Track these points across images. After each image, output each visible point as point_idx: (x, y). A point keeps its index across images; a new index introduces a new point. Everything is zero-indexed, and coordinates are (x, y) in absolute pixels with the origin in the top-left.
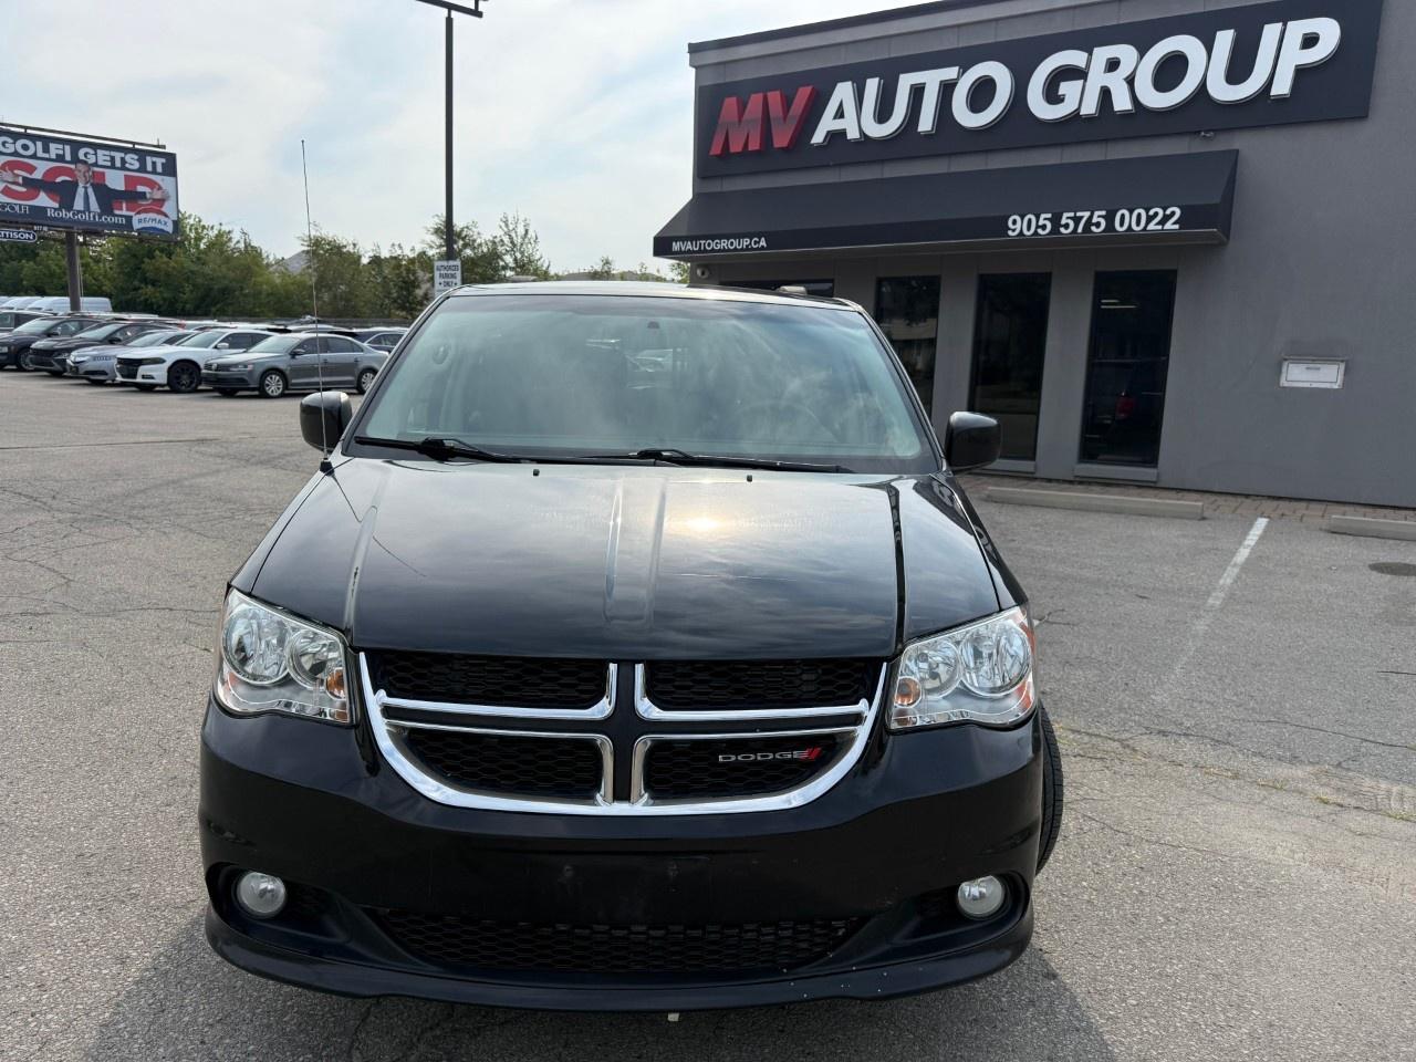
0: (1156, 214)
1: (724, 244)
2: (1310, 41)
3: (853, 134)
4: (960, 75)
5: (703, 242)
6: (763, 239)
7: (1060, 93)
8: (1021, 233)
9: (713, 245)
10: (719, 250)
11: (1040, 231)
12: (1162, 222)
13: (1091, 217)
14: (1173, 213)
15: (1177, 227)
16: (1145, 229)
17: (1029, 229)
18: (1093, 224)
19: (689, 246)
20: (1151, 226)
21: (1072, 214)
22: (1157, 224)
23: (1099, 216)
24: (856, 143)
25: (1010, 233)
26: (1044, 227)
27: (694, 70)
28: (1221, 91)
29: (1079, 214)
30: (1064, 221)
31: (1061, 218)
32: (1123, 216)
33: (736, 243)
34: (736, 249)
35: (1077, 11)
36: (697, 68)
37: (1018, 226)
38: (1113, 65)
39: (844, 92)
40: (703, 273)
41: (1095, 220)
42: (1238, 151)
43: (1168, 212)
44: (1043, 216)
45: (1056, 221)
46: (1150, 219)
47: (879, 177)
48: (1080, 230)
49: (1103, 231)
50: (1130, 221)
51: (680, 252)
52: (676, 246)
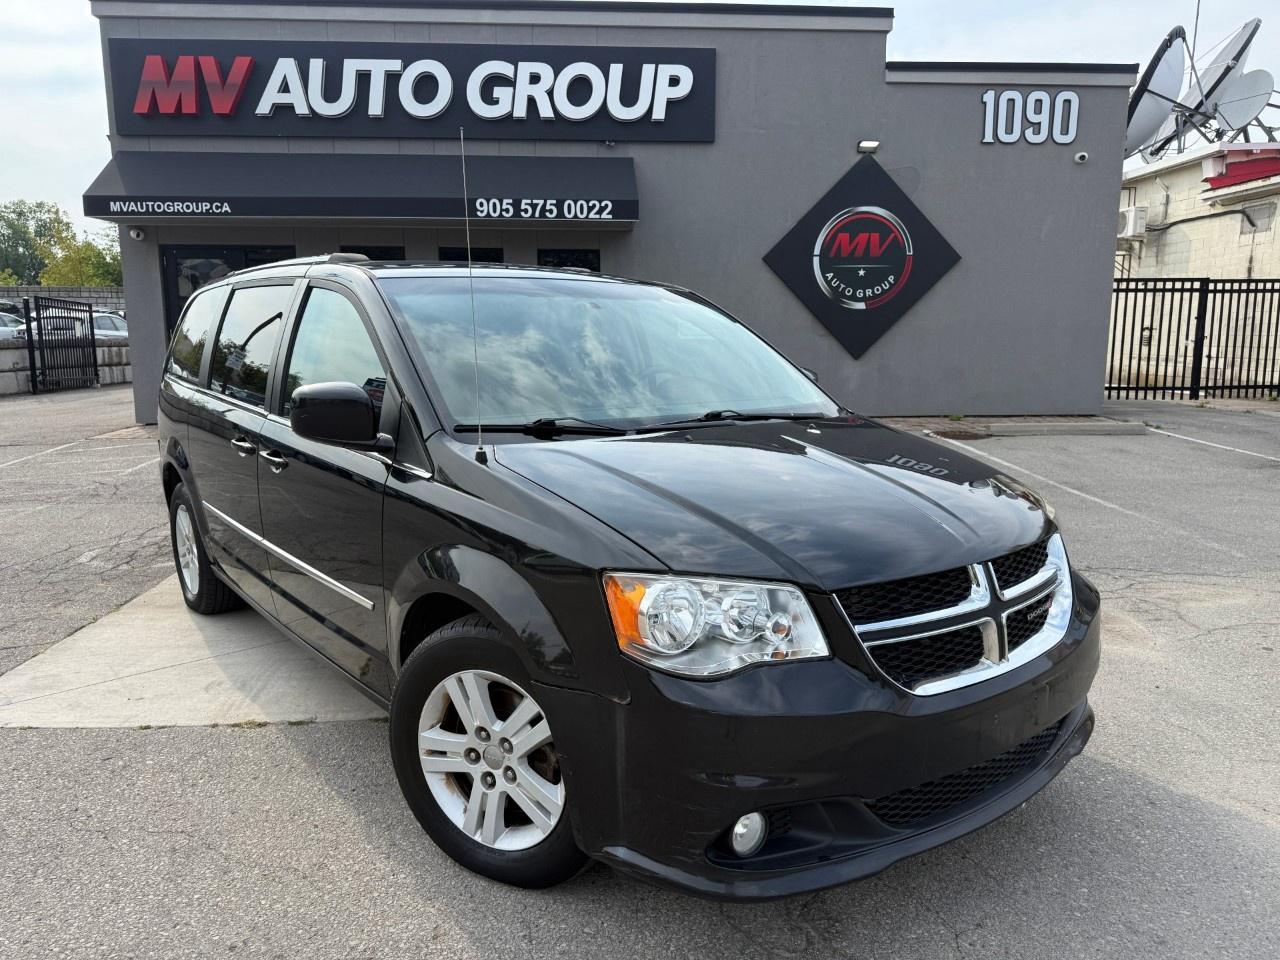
0: (594, 206)
1: (178, 206)
2: (674, 81)
3: (301, 109)
4: (405, 67)
5: (150, 204)
6: (226, 204)
7: (494, 96)
8: (488, 215)
9: (164, 207)
10: (173, 213)
11: (504, 213)
12: (600, 212)
13: (544, 205)
14: (607, 206)
15: (610, 216)
16: (587, 217)
17: (495, 211)
18: (547, 211)
19: (133, 207)
20: (592, 215)
21: (529, 201)
22: (596, 214)
23: (550, 204)
24: (304, 118)
25: (479, 213)
26: (507, 211)
27: (97, 21)
28: (619, 112)
29: (535, 201)
30: (523, 207)
31: (521, 202)
32: (569, 205)
33: (193, 207)
34: (193, 213)
35: (498, 28)
36: (101, 17)
37: (485, 208)
38: (535, 79)
39: (286, 67)
40: (138, 236)
41: (548, 207)
42: (632, 159)
43: (603, 204)
44: (505, 201)
45: (516, 205)
46: (590, 209)
47: (331, 152)
48: (537, 215)
49: (556, 217)
50: (575, 210)
51: (122, 212)
52: (115, 207)
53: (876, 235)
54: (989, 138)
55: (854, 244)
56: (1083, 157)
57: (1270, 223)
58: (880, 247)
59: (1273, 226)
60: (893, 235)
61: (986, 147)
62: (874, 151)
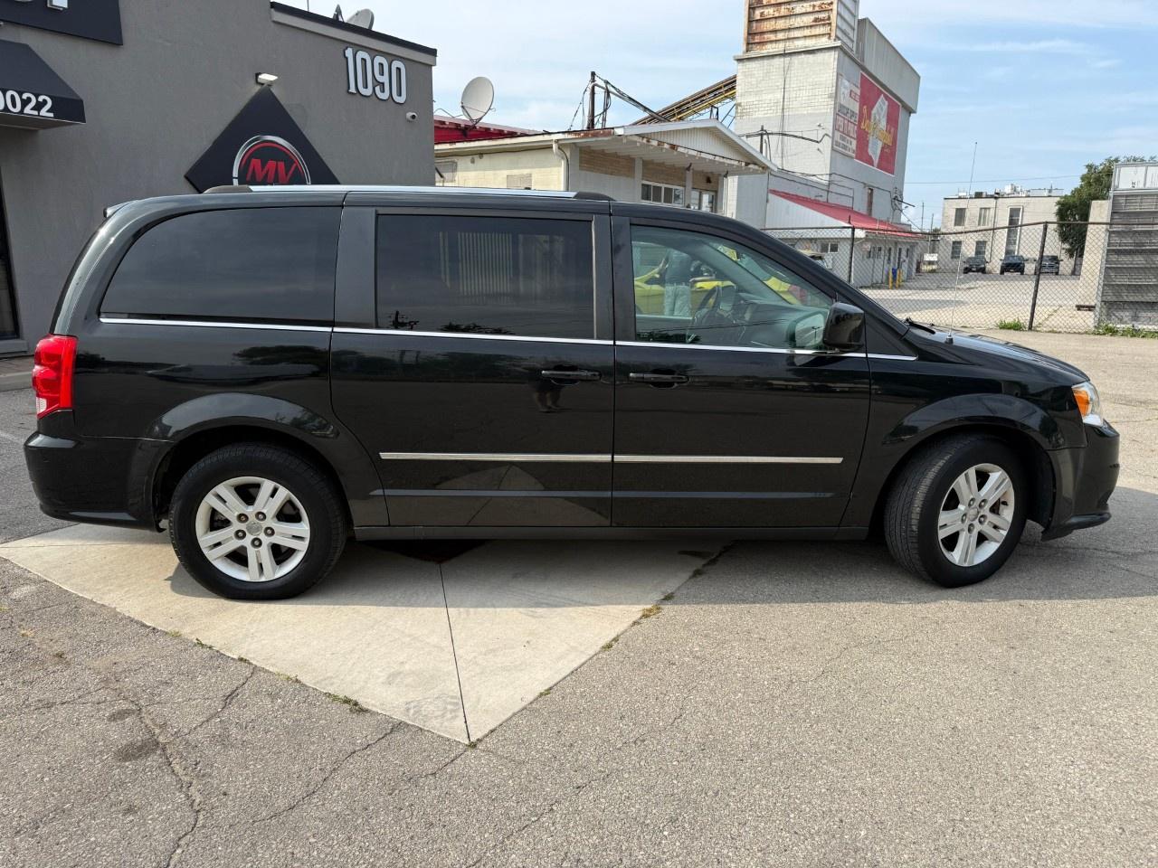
0: (29, 99)
12: (37, 108)
14: (45, 101)
15: (51, 115)
20: (28, 110)
22: (33, 109)
43: (41, 100)
46: (24, 103)
50: (5, 101)
53: (281, 164)
54: (353, 90)
55: (266, 169)
56: (413, 117)
57: (454, 177)
58: (287, 175)
59: (456, 178)
60: (295, 165)
61: (350, 96)
62: (271, 84)
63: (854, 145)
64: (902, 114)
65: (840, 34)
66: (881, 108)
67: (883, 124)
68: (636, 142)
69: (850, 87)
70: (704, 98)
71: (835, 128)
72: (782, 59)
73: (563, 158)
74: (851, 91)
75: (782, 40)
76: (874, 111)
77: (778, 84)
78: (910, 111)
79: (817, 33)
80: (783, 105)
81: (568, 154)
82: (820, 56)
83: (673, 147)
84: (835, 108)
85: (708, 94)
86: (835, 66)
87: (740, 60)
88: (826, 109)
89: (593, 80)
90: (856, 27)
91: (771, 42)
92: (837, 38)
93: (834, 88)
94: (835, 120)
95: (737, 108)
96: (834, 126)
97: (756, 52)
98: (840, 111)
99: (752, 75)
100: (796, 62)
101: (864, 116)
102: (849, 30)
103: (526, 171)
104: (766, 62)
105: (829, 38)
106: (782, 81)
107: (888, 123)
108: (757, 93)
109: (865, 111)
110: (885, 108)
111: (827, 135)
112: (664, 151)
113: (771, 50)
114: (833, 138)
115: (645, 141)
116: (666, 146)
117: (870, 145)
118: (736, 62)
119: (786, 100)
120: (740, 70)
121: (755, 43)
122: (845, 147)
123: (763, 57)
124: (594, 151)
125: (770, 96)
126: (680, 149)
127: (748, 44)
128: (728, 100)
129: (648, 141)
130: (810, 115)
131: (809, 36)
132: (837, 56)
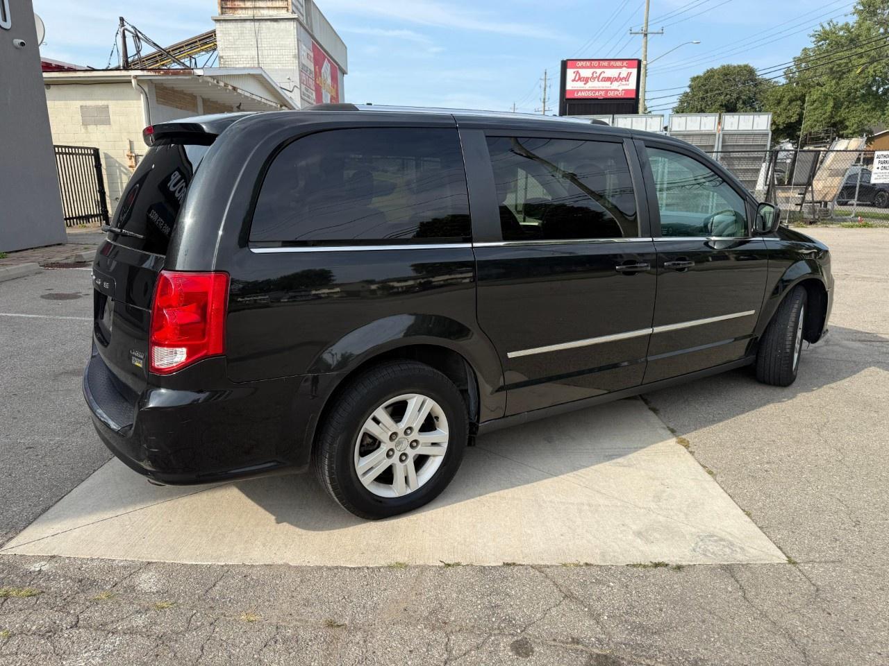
63: (314, 96)
64: (339, 74)
65: (295, 10)
66: (326, 68)
67: (329, 81)
68: (208, 82)
69: (306, 51)
70: (182, 49)
71: (301, 82)
72: (253, 23)
73: (142, 93)
74: (308, 54)
75: (251, 8)
76: (323, 70)
77: (252, 43)
78: (344, 73)
79: (278, 6)
80: (258, 61)
81: (146, 90)
82: (282, 25)
83: (235, 89)
84: (299, 66)
85: (186, 45)
86: (295, 34)
87: (217, 21)
88: (293, 66)
89: (123, 25)
90: (304, 5)
91: (242, 8)
92: (293, 12)
93: (297, 51)
94: (300, 75)
95: (220, 60)
96: (300, 79)
97: (229, 16)
98: (303, 69)
99: (229, 34)
100: (264, 26)
101: (318, 74)
102: (300, 7)
103: (101, 103)
104: (239, 24)
105: (288, 10)
106: (254, 40)
107: (332, 80)
108: (236, 49)
109: (317, 70)
110: (329, 69)
111: (295, 86)
112: (228, 91)
113: (242, 15)
114: (300, 89)
115: (215, 82)
116: (230, 87)
117: (324, 96)
118: (214, 22)
119: (260, 57)
120: (218, 27)
121: (228, 8)
122: (309, 97)
123: (236, 20)
124: (166, 88)
125: (246, 53)
126: (239, 91)
127: (222, 8)
128: (204, 53)
129: (218, 82)
130: (280, 70)
131: (272, 8)
132: (295, 26)
